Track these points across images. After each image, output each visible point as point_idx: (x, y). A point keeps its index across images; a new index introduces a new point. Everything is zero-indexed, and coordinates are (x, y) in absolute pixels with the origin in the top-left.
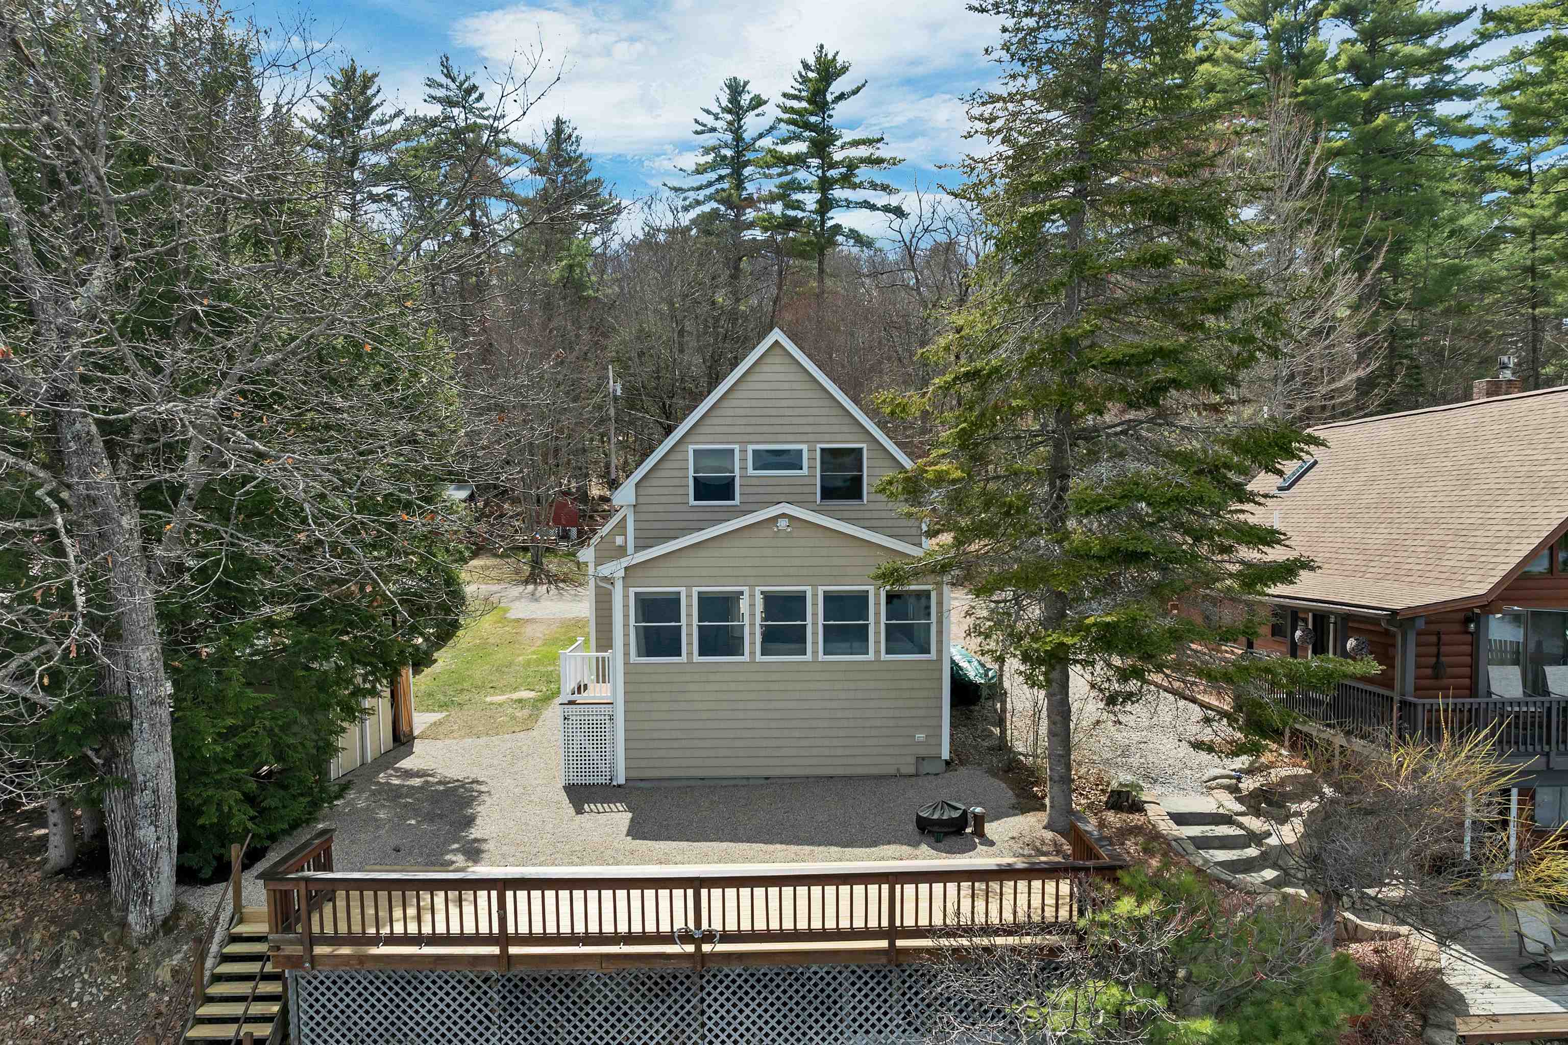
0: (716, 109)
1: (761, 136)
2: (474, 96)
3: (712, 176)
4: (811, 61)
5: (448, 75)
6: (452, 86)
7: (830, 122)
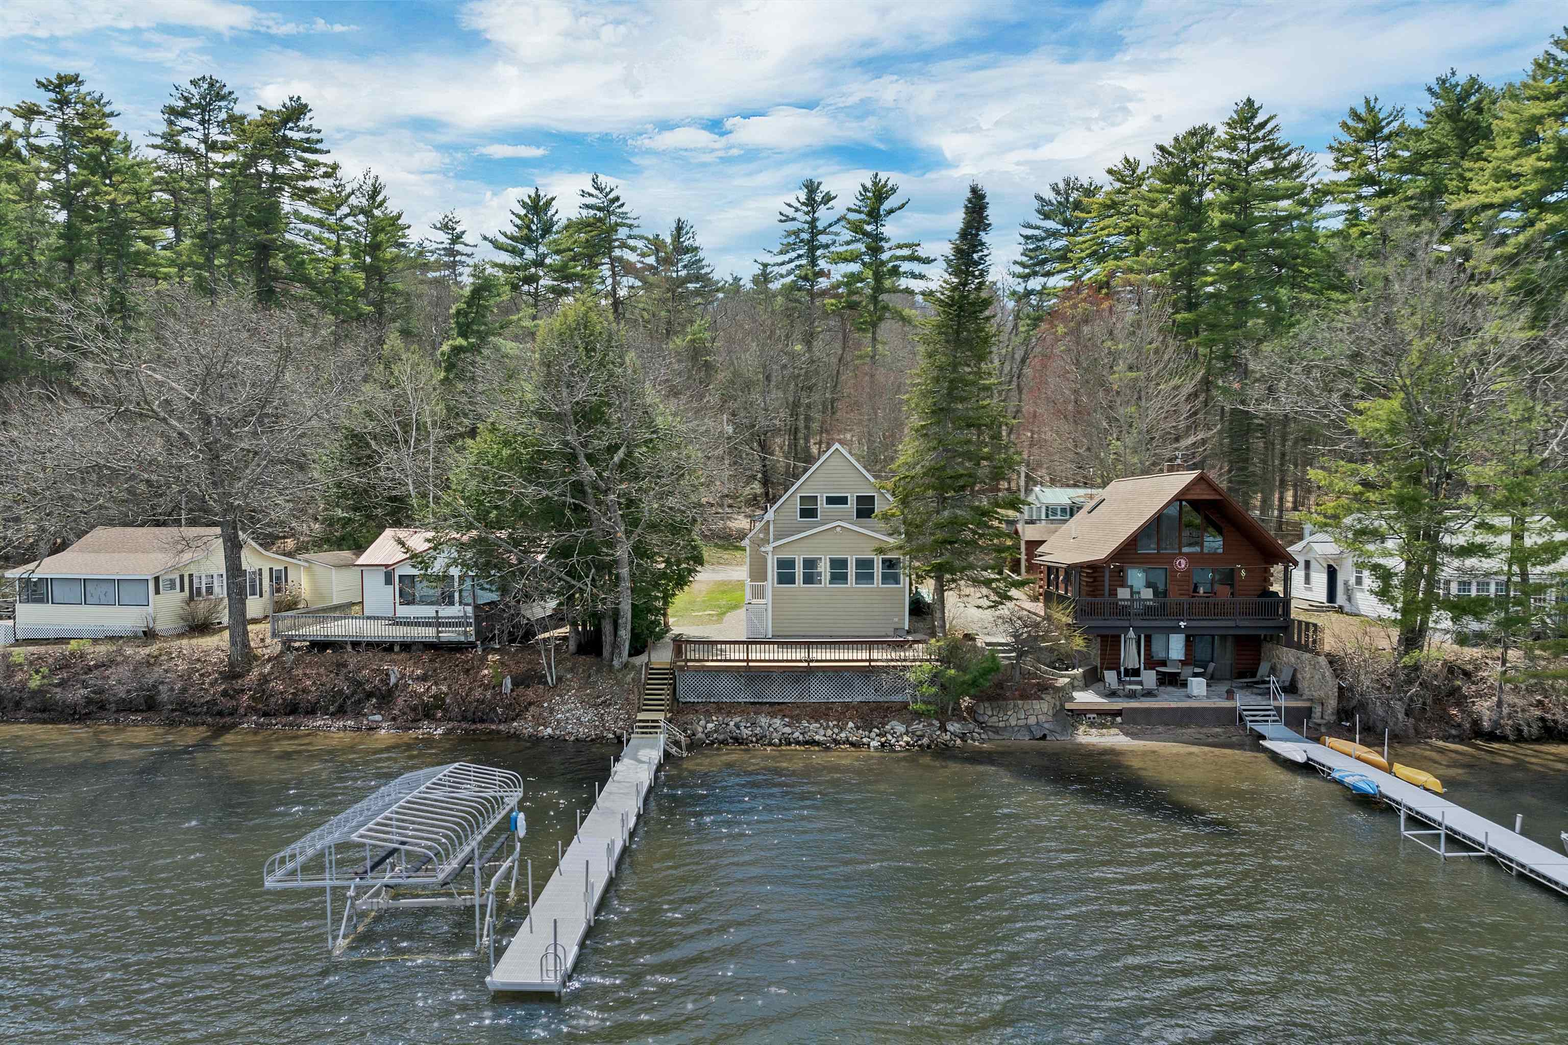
0: (795, 204)
1: (830, 225)
2: (616, 204)
3: (793, 255)
4: (869, 185)
5: (597, 189)
6: (600, 195)
7: (883, 229)
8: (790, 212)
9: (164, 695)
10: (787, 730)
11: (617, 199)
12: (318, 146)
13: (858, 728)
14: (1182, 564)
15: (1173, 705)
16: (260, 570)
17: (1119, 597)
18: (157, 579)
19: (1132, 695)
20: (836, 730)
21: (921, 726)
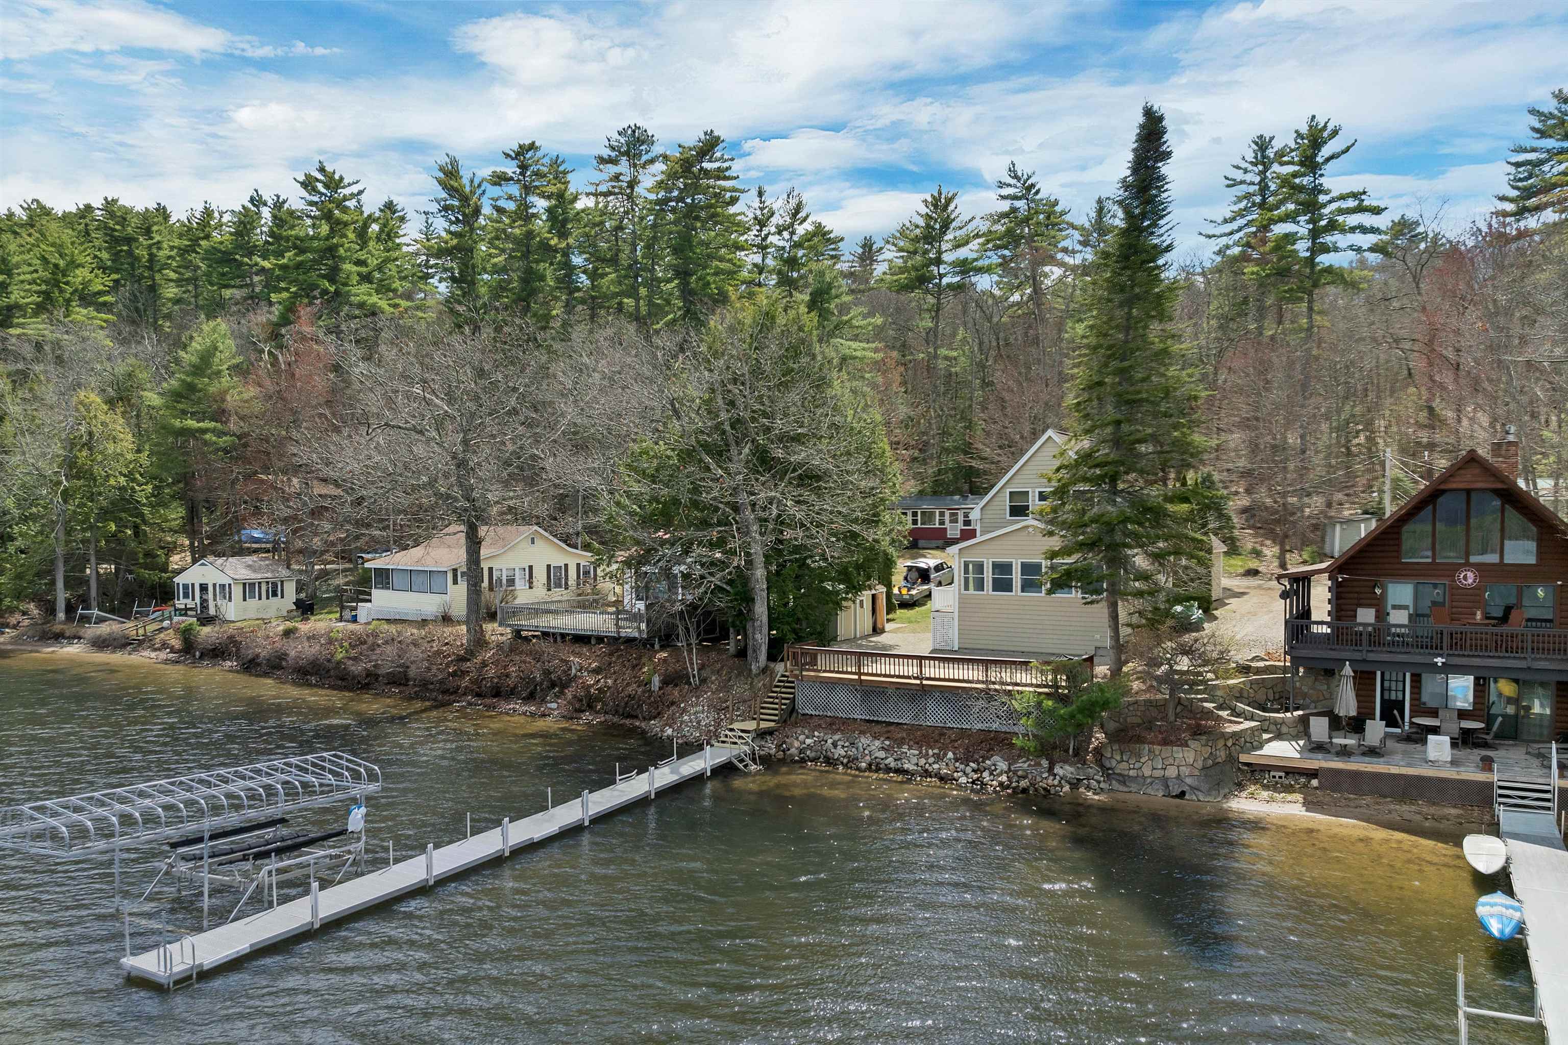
0: (1244, 165)
2: (1033, 191)
3: (1242, 222)
5: (1014, 176)
6: (1019, 185)
7: (1322, 180)
8: (1239, 175)
9: (413, 672)
10: (882, 754)
11: (1033, 186)
12: (727, 174)
13: (957, 760)
14: (1469, 578)
15: (1394, 770)
16: (566, 565)
17: (1359, 619)
18: (455, 571)
19: (1344, 752)
20: (931, 760)
21: (1026, 765)
